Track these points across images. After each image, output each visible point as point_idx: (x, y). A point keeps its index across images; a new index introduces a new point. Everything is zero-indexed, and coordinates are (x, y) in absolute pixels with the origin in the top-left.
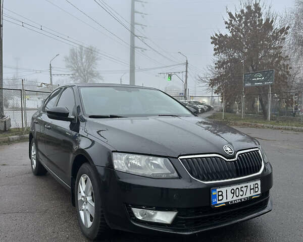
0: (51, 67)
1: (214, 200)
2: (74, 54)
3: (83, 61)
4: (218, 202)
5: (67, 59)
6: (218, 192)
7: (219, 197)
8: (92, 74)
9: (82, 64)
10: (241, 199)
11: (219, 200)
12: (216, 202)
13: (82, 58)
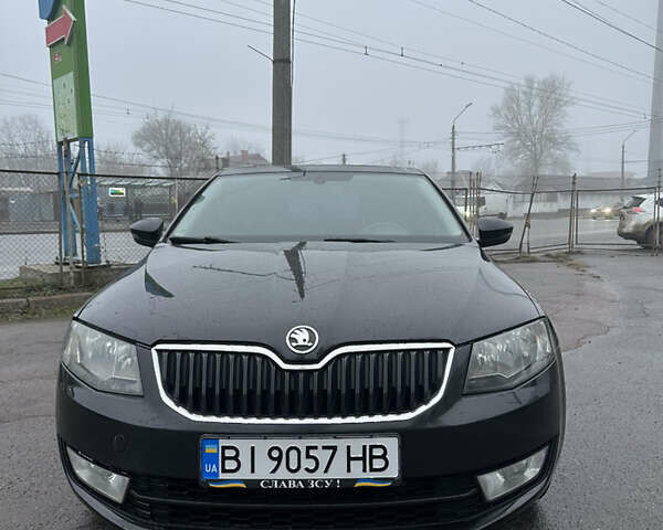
0: (453, 133)
1: (209, 469)
2: (512, 98)
3: (533, 112)
4: (222, 476)
5: (496, 111)
6: (224, 448)
7: (227, 462)
8: (551, 139)
9: (530, 118)
10: (305, 482)
11: (224, 471)
12: (217, 474)
13: (530, 105)
